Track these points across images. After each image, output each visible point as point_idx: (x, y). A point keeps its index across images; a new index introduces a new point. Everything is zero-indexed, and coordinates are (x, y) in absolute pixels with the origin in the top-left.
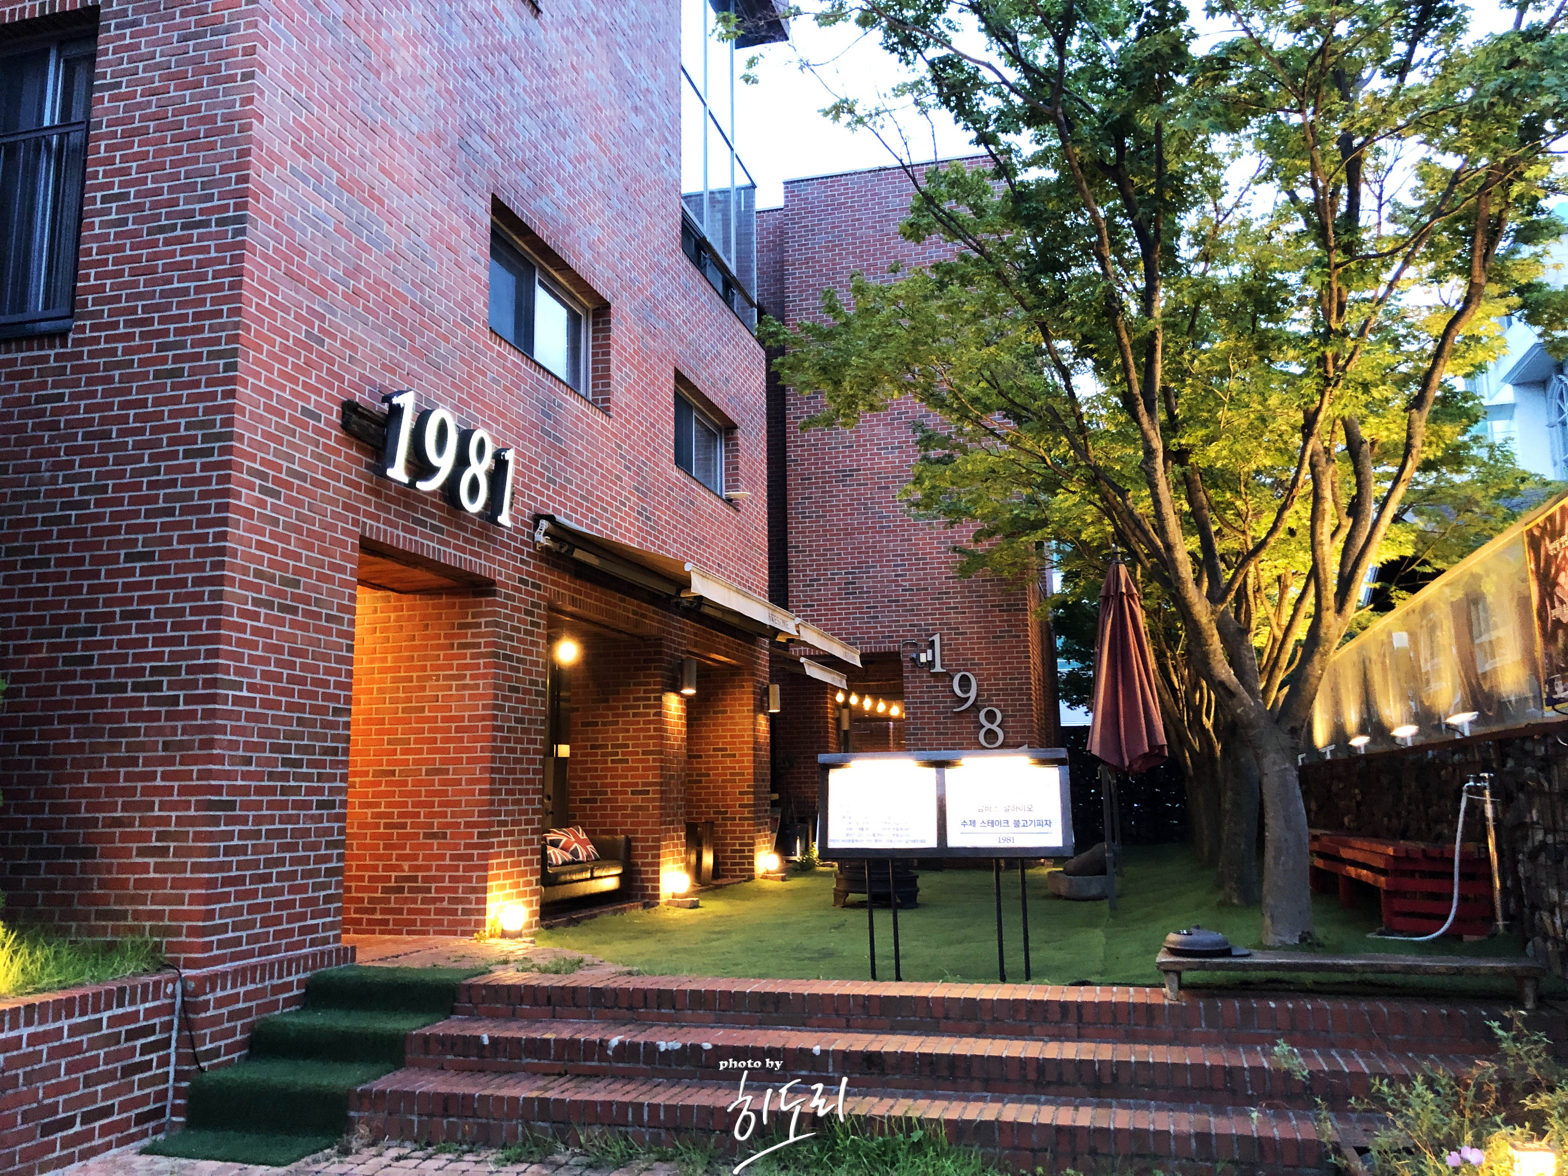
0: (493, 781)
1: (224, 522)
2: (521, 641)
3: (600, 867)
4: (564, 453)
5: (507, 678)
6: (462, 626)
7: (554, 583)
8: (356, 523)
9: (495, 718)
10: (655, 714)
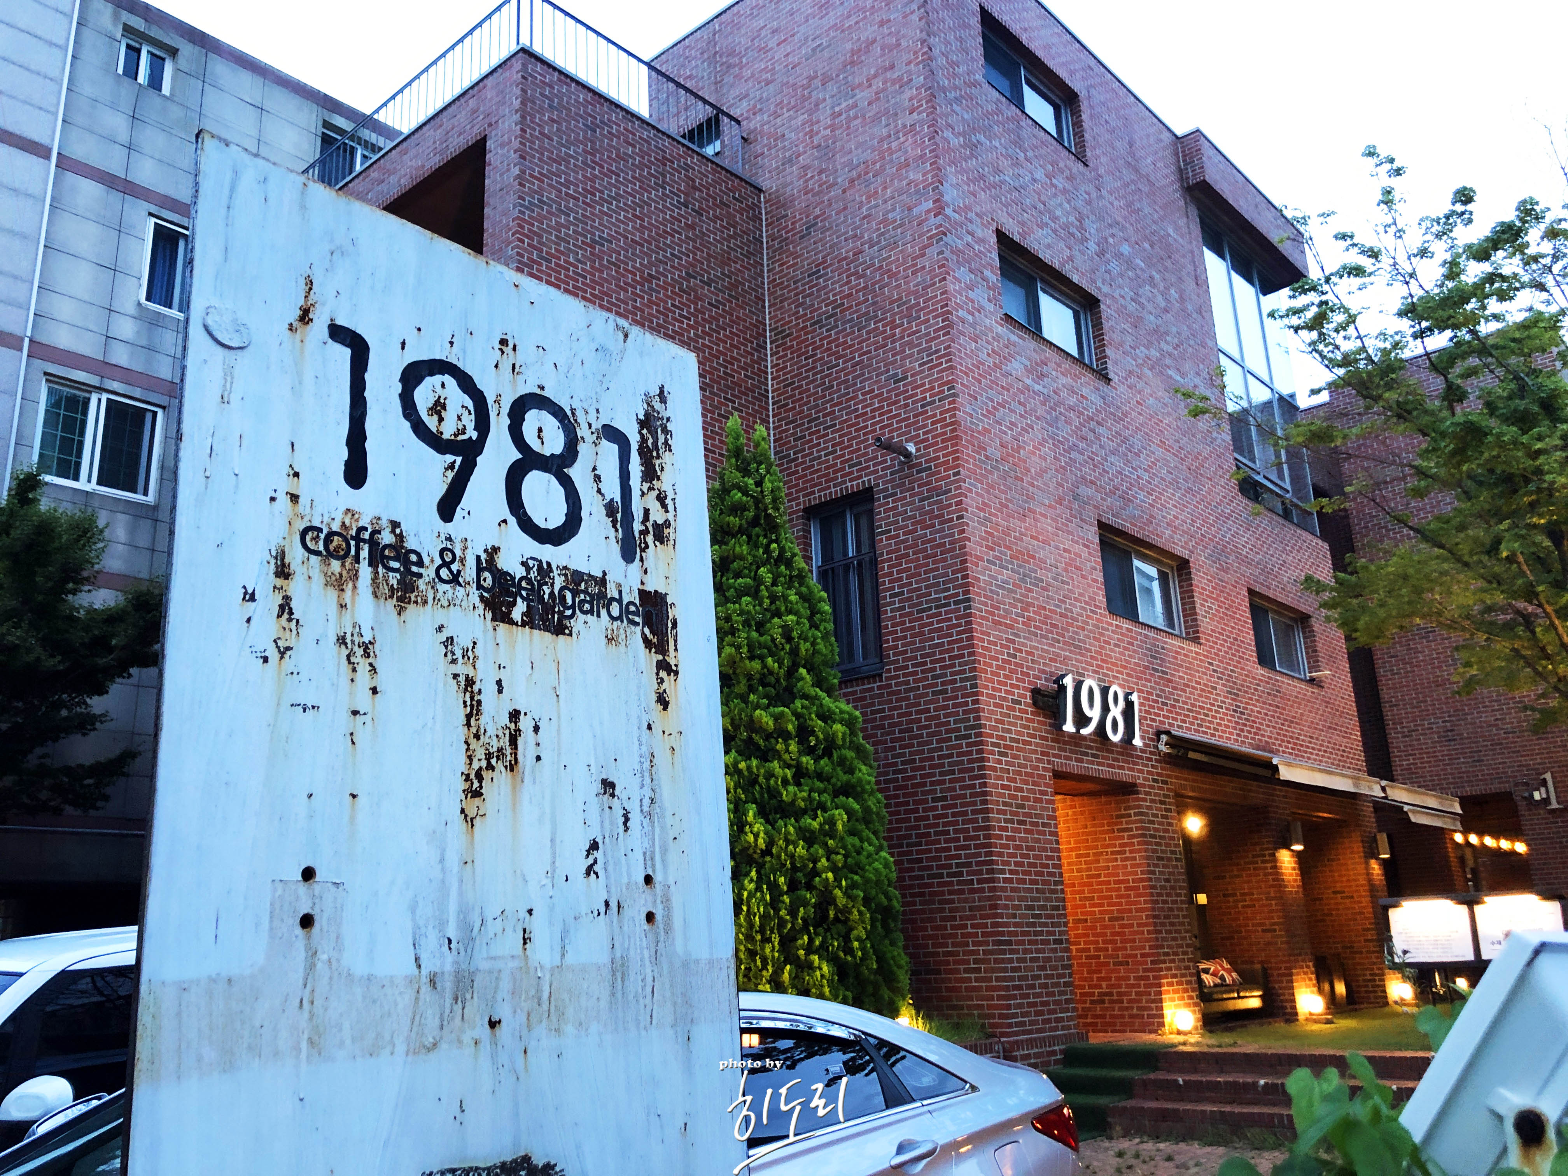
0: (1155, 924)
1: (983, 776)
2: (1160, 823)
3: (1246, 990)
4: (1169, 681)
5: (1154, 851)
6: (1118, 817)
7: (1177, 778)
8: (1049, 762)
9: (1150, 880)
10: (1272, 868)
